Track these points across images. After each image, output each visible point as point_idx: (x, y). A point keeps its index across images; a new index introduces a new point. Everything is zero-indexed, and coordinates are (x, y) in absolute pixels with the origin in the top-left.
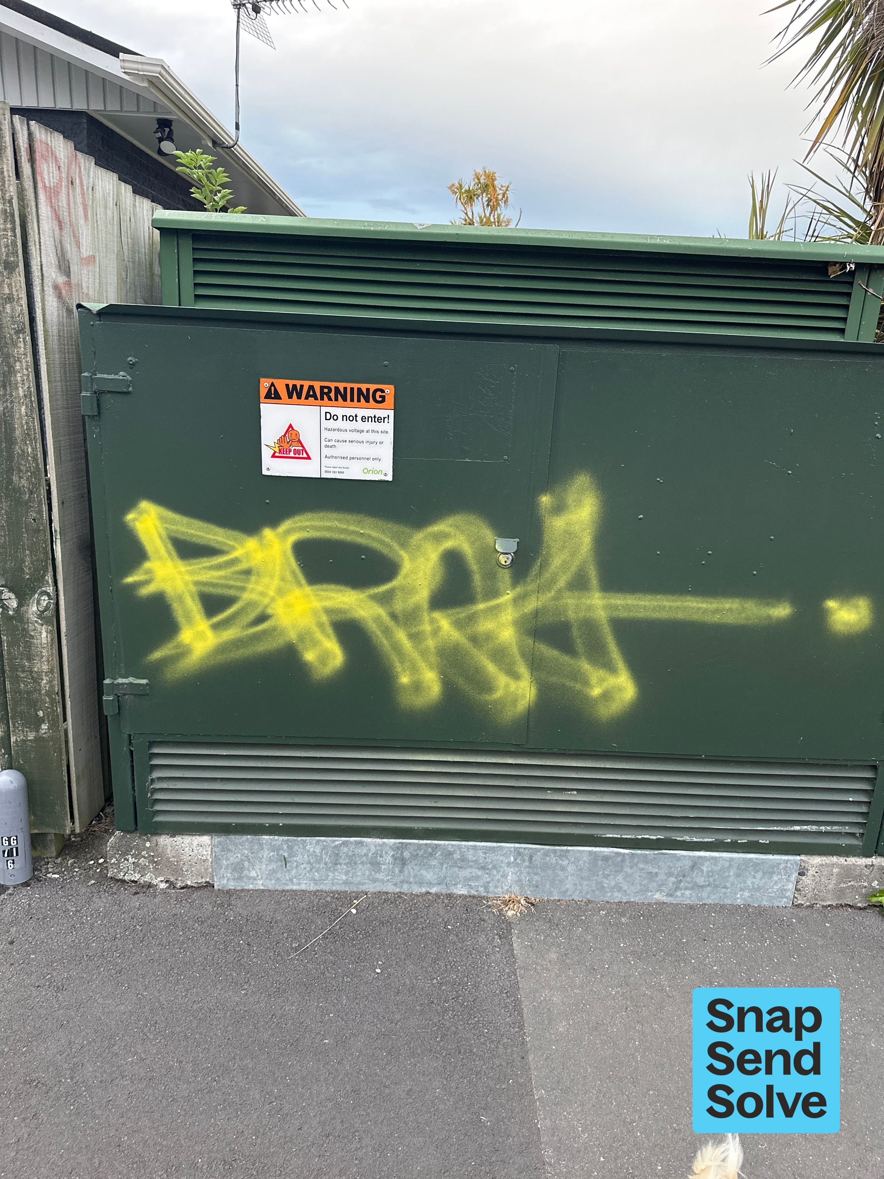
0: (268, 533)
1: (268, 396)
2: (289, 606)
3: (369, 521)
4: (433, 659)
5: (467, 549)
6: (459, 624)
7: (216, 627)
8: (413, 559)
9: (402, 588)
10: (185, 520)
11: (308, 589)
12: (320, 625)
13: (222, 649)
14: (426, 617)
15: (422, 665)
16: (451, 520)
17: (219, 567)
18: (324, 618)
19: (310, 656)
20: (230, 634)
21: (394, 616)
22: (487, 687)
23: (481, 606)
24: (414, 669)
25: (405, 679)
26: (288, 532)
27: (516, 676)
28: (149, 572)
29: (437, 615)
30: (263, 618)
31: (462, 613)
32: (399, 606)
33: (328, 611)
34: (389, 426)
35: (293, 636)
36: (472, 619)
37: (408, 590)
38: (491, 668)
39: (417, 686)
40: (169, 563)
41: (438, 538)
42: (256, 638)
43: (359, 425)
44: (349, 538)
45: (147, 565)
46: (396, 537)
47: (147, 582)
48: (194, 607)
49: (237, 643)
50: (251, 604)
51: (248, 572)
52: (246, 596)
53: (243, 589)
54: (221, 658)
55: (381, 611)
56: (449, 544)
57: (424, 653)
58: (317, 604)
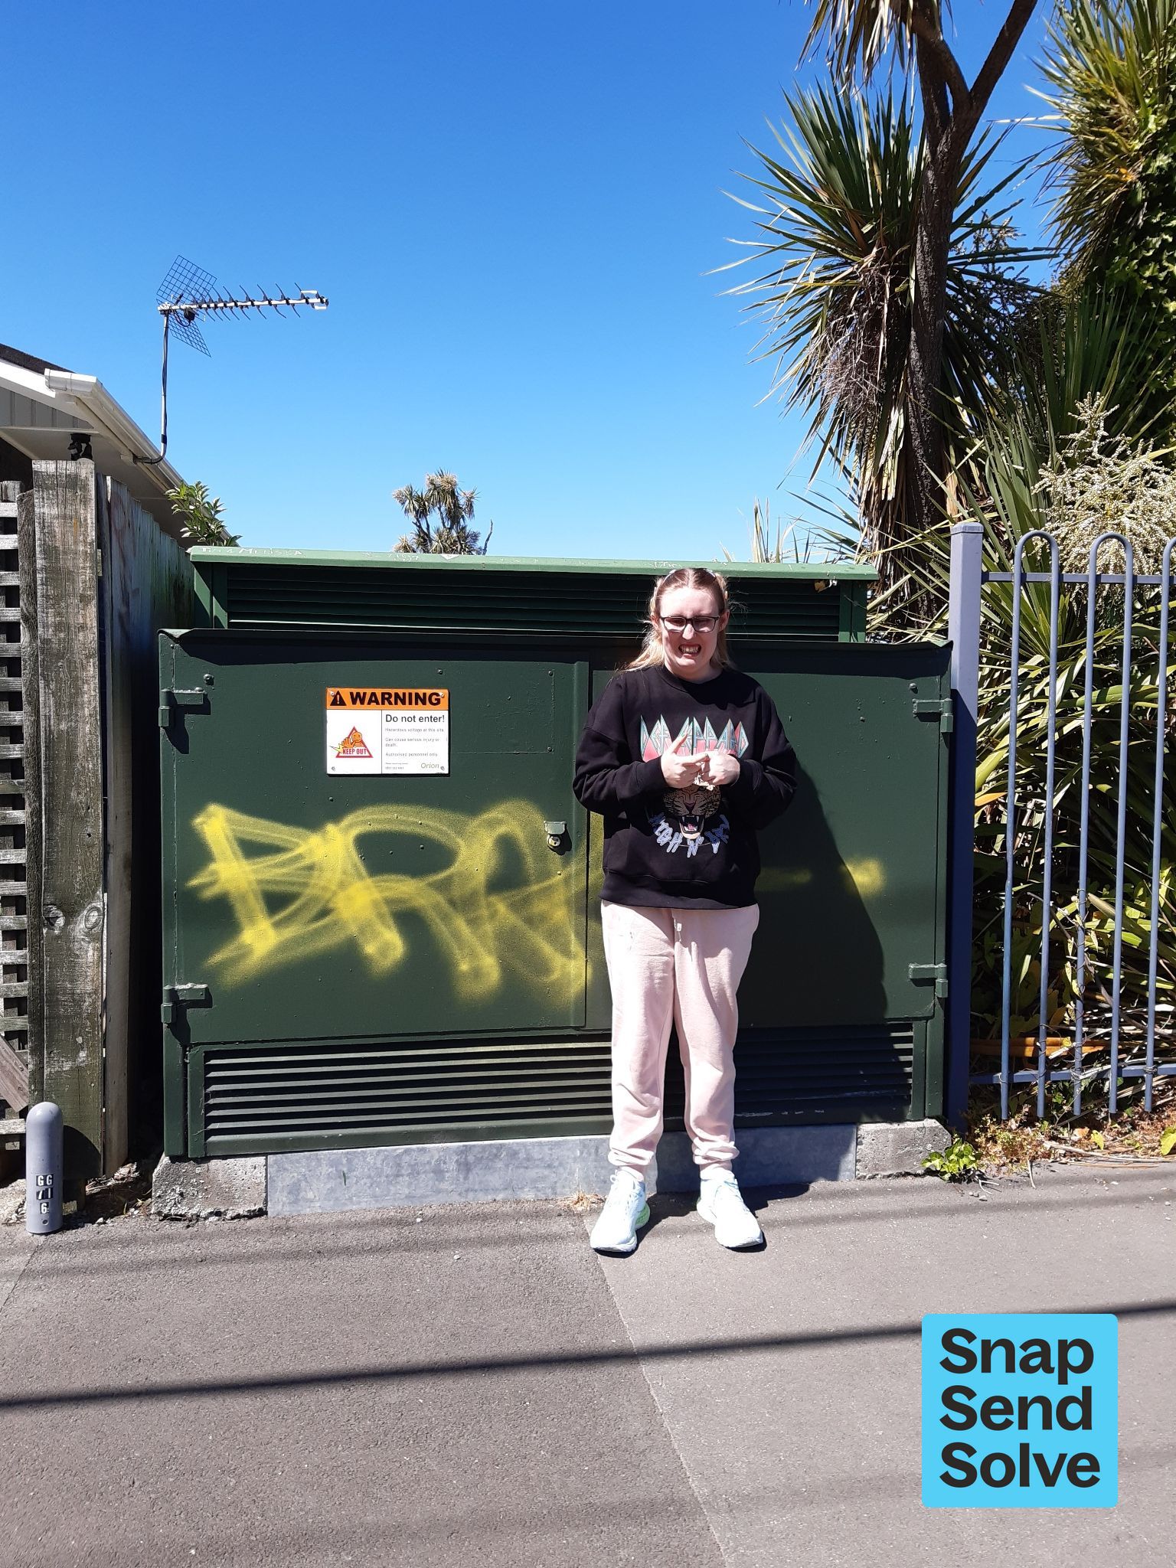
0: (331, 828)
1: (334, 703)
2: (349, 899)
3: (428, 811)
4: (491, 943)
5: (520, 834)
6: (515, 907)
7: (277, 925)
8: (469, 846)
9: (460, 874)
10: (252, 820)
11: (369, 881)
12: (380, 916)
13: (282, 947)
14: (483, 902)
15: (480, 950)
16: (503, 807)
17: (283, 864)
18: (385, 909)
19: (370, 949)
20: (290, 932)
21: (452, 903)
22: (543, 968)
23: (535, 888)
24: (473, 955)
25: (464, 967)
26: (351, 826)
27: (571, 954)
28: (214, 873)
29: (493, 899)
30: (325, 913)
31: (517, 895)
32: (456, 892)
33: (389, 902)
34: (444, 725)
35: (353, 929)
36: (527, 901)
37: (465, 877)
38: (547, 949)
39: (477, 973)
40: (235, 864)
41: (491, 824)
42: (317, 933)
43: (417, 724)
44: (409, 829)
45: (213, 867)
46: (452, 825)
47: (212, 884)
48: (257, 906)
49: (297, 941)
50: (314, 899)
51: (311, 868)
52: (308, 892)
53: (305, 885)
54: (280, 957)
55: (440, 898)
56: (502, 830)
57: (482, 938)
58: (377, 895)
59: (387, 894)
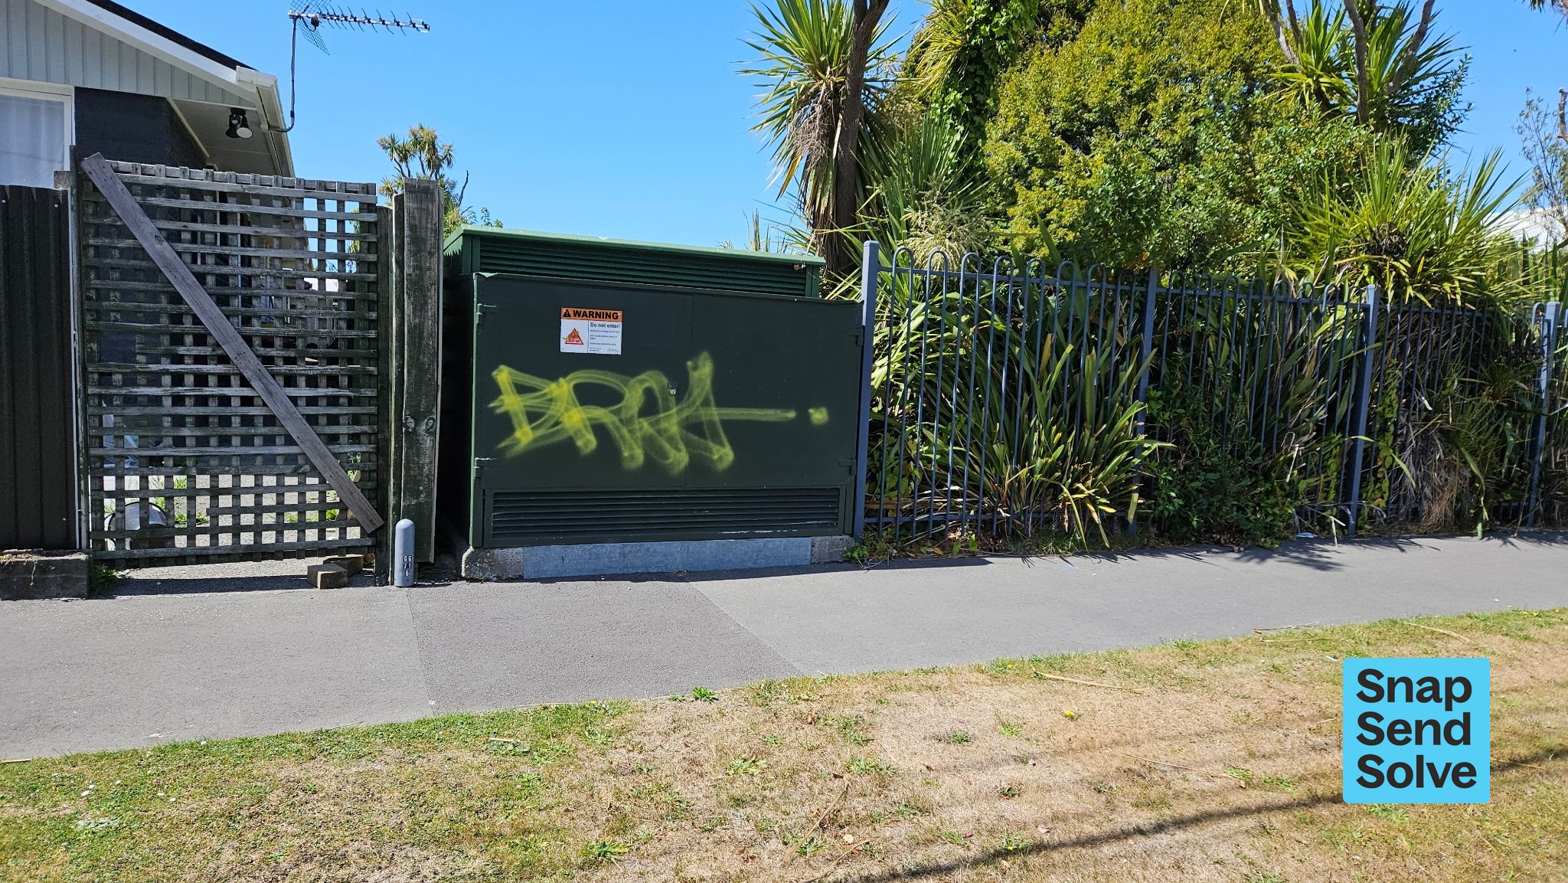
0: (562, 380)
1: (565, 316)
2: (570, 417)
3: (610, 374)
4: (640, 442)
5: (655, 387)
6: (652, 424)
7: (533, 429)
8: (630, 392)
9: (625, 407)
10: (522, 374)
11: (580, 408)
12: (585, 426)
13: (535, 440)
14: (636, 421)
15: (635, 446)
16: (647, 373)
17: (537, 398)
18: (588, 423)
19: (580, 443)
20: (541, 432)
21: (621, 421)
22: (665, 456)
23: (662, 415)
24: (631, 448)
25: (626, 454)
26: (571, 380)
27: (678, 450)
28: (502, 401)
29: (641, 420)
30: (557, 423)
31: (654, 418)
32: (623, 416)
33: (590, 419)
34: (620, 329)
35: (571, 433)
36: (658, 421)
37: (628, 408)
38: (667, 447)
39: (632, 457)
40: (512, 397)
41: (642, 382)
42: (553, 434)
43: (606, 329)
44: (600, 382)
45: (501, 397)
46: (622, 381)
47: (500, 406)
48: (523, 419)
49: (544, 437)
50: (552, 416)
51: (551, 400)
52: (549, 412)
53: (548, 409)
54: (534, 446)
55: (615, 419)
56: (646, 385)
57: (635, 440)
58: (584, 416)
59: (590, 415)
